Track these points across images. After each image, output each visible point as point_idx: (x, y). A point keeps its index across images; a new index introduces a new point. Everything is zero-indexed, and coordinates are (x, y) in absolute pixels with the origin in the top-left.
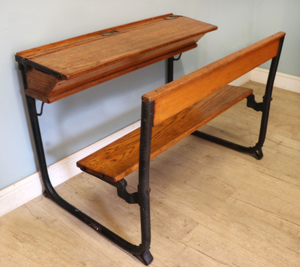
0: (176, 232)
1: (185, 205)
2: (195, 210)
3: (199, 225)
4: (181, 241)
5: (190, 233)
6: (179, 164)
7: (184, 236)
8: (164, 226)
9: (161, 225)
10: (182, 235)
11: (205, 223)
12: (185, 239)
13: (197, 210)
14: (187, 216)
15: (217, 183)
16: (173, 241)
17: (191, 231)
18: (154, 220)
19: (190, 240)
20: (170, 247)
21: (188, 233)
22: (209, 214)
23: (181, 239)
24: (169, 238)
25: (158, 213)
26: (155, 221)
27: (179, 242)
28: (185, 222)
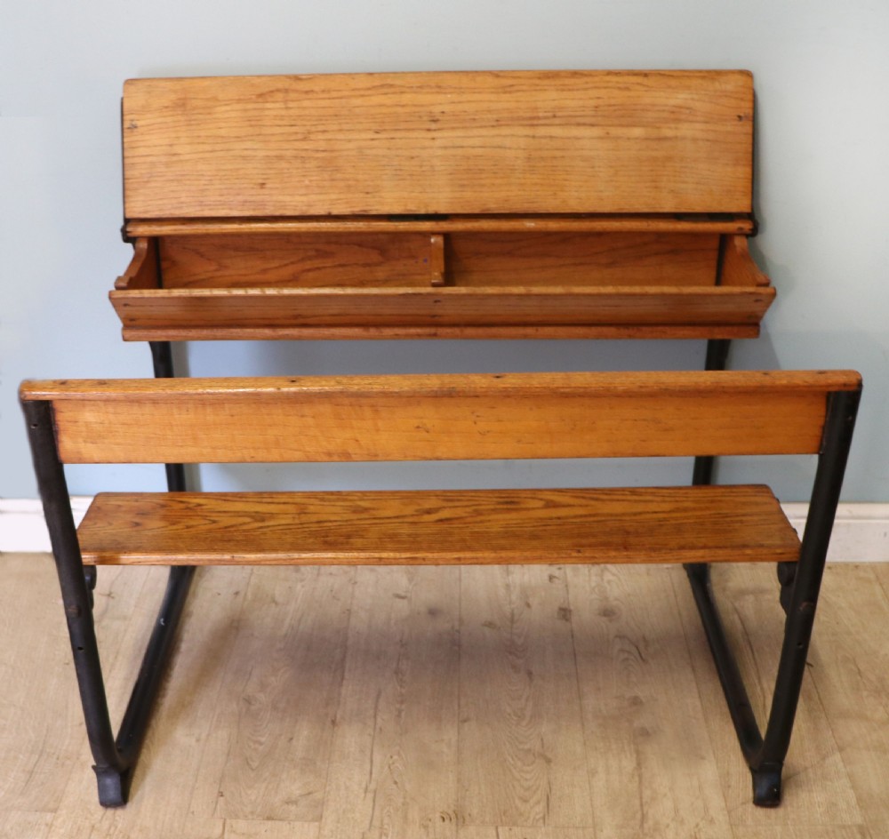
0: (253, 798)
1: (367, 766)
2: (366, 791)
3: (317, 824)
4: (228, 821)
5: (270, 822)
6: (530, 674)
7: (250, 817)
8: (253, 770)
9: (254, 765)
10: (252, 813)
11: (332, 831)
12: (241, 825)
13: (370, 795)
14: (327, 789)
15: (528, 776)
16: (215, 808)
17: (281, 820)
18: (261, 744)
19: (243, 834)
20: (193, 813)
21: (269, 818)
22: (376, 823)
23: (237, 817)
24: (221, 798)
25: (291, 739)
26: (261, 748)
27: (222, 820)
28: (301, 796)
